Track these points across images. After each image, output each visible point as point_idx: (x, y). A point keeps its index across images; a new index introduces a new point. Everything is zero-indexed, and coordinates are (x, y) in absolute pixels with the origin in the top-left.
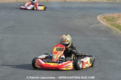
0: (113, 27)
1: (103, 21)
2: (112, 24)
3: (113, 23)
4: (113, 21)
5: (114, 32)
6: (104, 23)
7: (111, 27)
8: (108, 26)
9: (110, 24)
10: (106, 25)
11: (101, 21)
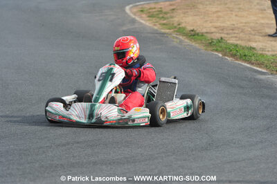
0: (168, 31)
1: (141, 17)
2: (164, 24)
3: (165, 22)
4: (163, 17)
5: (173, 41)
6: (145, 22)
7: (163, 31)
8: (156, 28)
9: (160, 24)
10: (151, 25)
11: (137, 18)
